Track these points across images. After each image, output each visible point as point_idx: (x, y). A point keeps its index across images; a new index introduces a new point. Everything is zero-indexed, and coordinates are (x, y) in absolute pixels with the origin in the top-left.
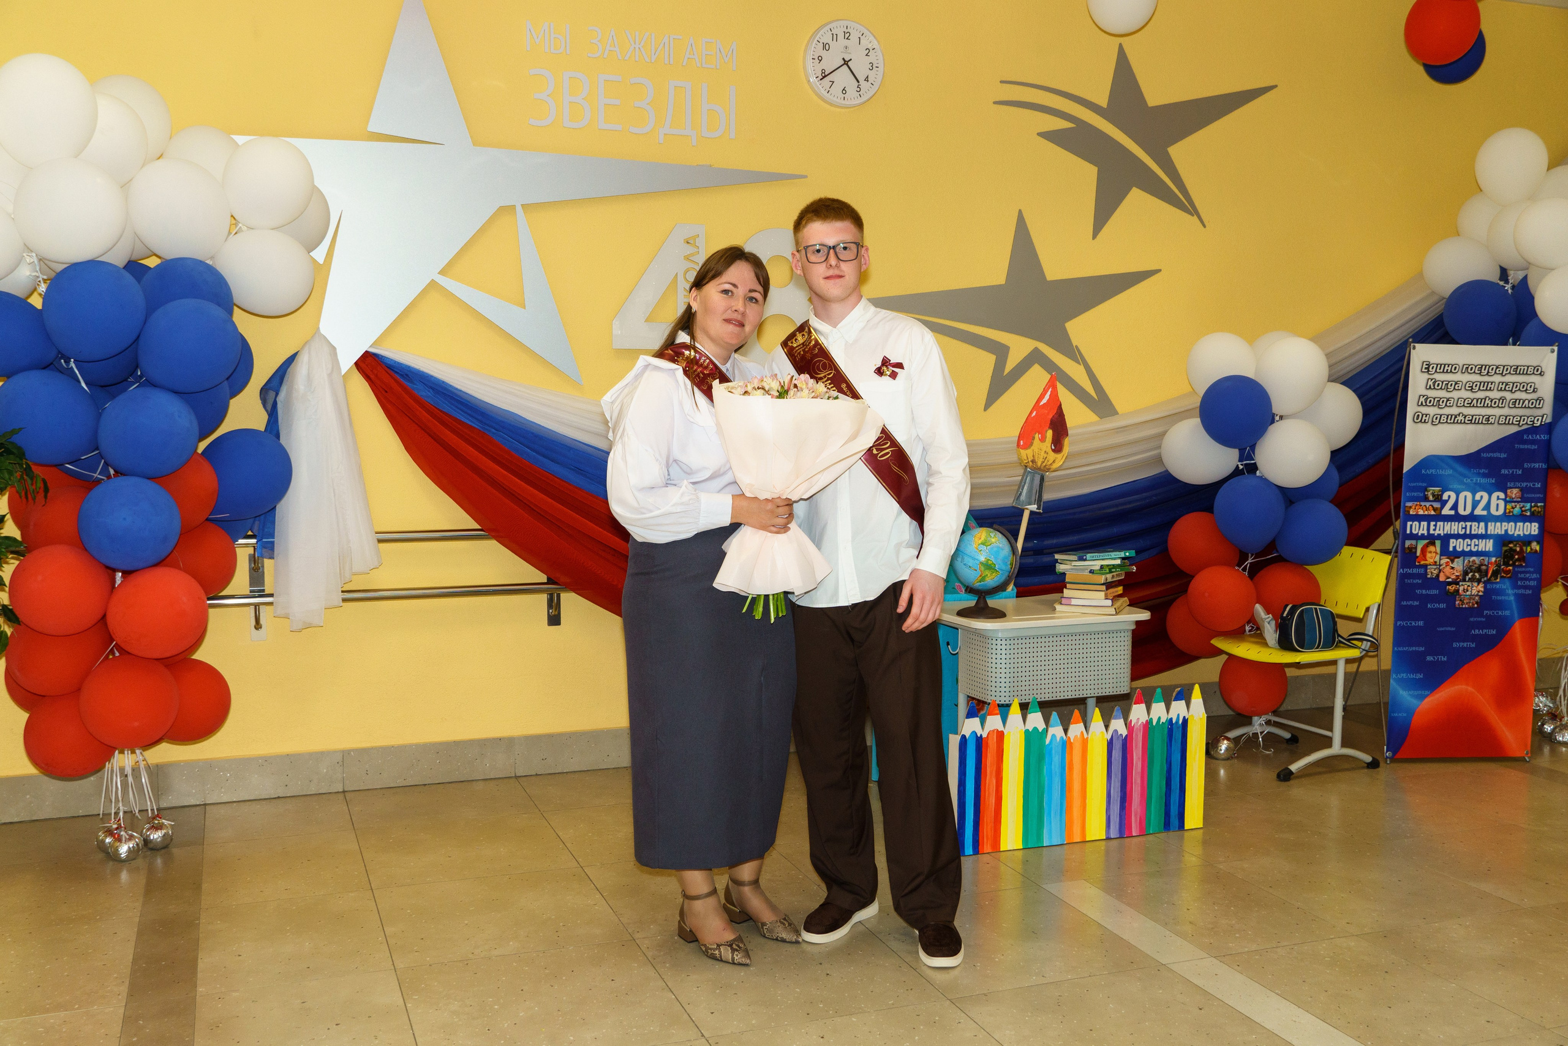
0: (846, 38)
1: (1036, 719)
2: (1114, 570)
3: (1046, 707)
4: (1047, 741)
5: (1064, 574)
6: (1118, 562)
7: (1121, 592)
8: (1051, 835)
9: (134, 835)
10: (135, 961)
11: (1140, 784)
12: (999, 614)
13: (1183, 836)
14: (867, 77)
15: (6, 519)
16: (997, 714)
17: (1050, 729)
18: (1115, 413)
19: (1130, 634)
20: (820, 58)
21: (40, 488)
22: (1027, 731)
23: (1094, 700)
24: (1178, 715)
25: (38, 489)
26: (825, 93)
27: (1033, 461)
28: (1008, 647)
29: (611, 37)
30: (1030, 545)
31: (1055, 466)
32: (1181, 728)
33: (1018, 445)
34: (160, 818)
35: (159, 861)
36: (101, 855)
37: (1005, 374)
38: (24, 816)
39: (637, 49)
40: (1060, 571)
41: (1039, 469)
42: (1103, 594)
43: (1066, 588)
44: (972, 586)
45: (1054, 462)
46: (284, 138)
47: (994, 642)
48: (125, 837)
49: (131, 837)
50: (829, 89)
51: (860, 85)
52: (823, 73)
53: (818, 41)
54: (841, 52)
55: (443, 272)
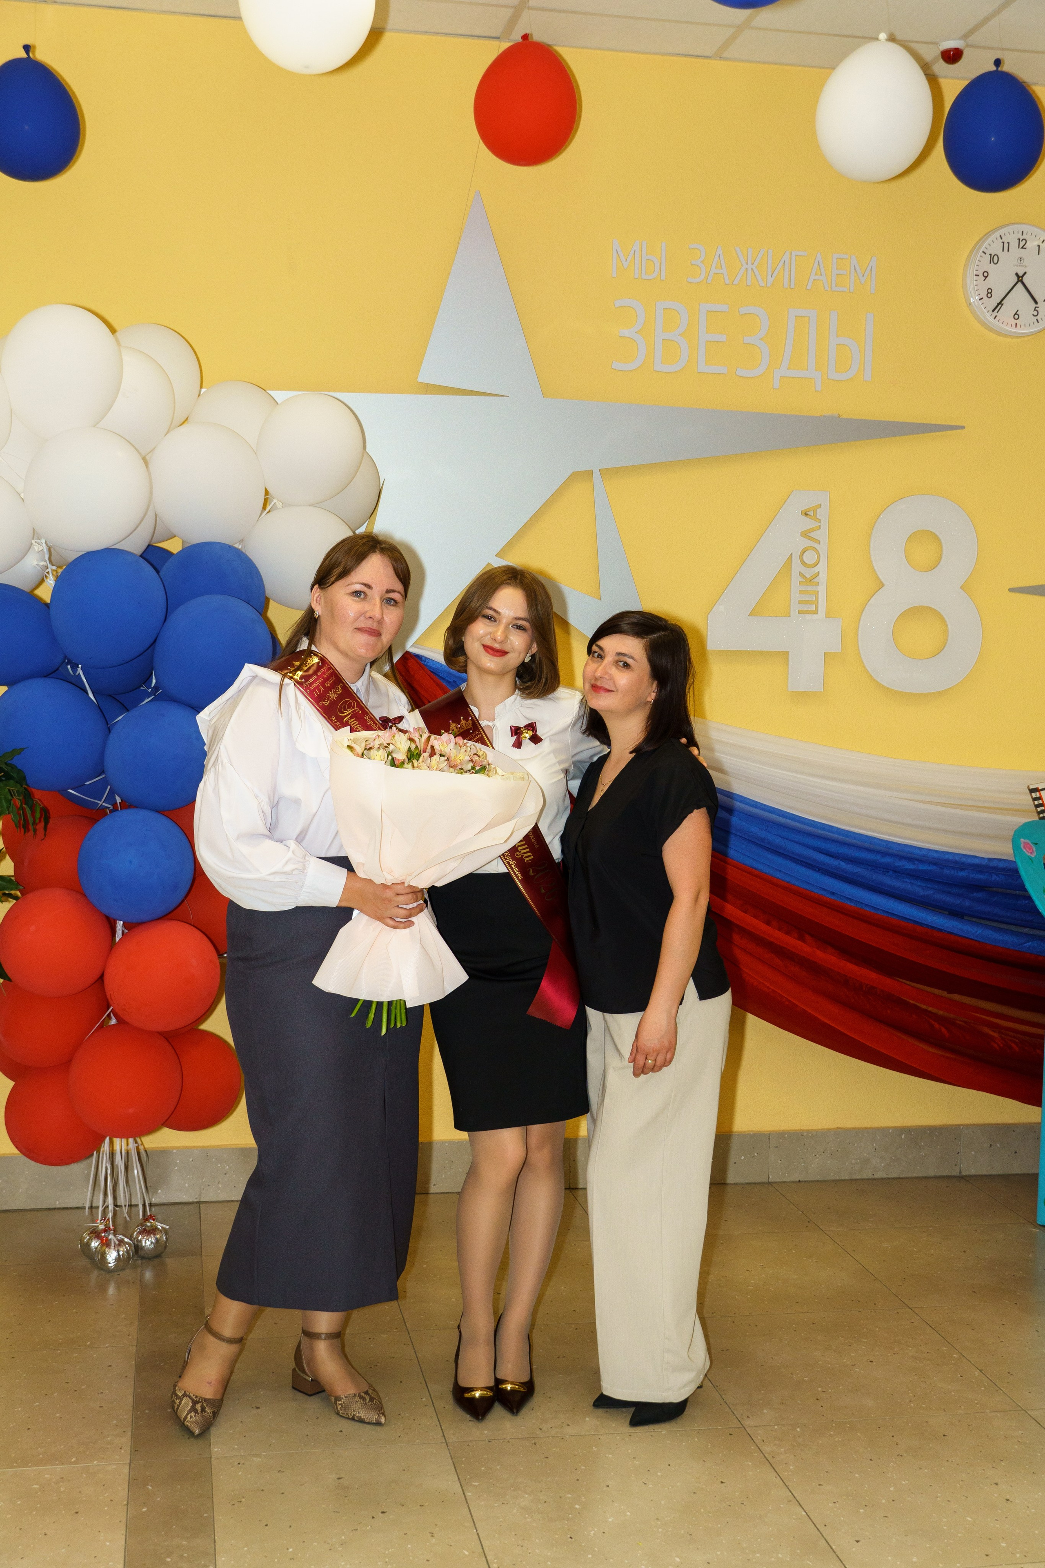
0: (1021, 246)
9: (124, 1240)
10: (136, 1404)
20: (986, 274)
21: (40, 819)
25: (38, 820)
26: (991, 319)
29: (717, 256)
34: (154, 1220)
35: (150, 1273)
36: (84, 1262)
39: (749, 271)
48: (114, 1242)
49: (121, 1242)
50: (997, 314)
51: (1038, 307)
52: (990, 293)
53: (983, 252)
54: (1015, 265)
55: (501, 554)
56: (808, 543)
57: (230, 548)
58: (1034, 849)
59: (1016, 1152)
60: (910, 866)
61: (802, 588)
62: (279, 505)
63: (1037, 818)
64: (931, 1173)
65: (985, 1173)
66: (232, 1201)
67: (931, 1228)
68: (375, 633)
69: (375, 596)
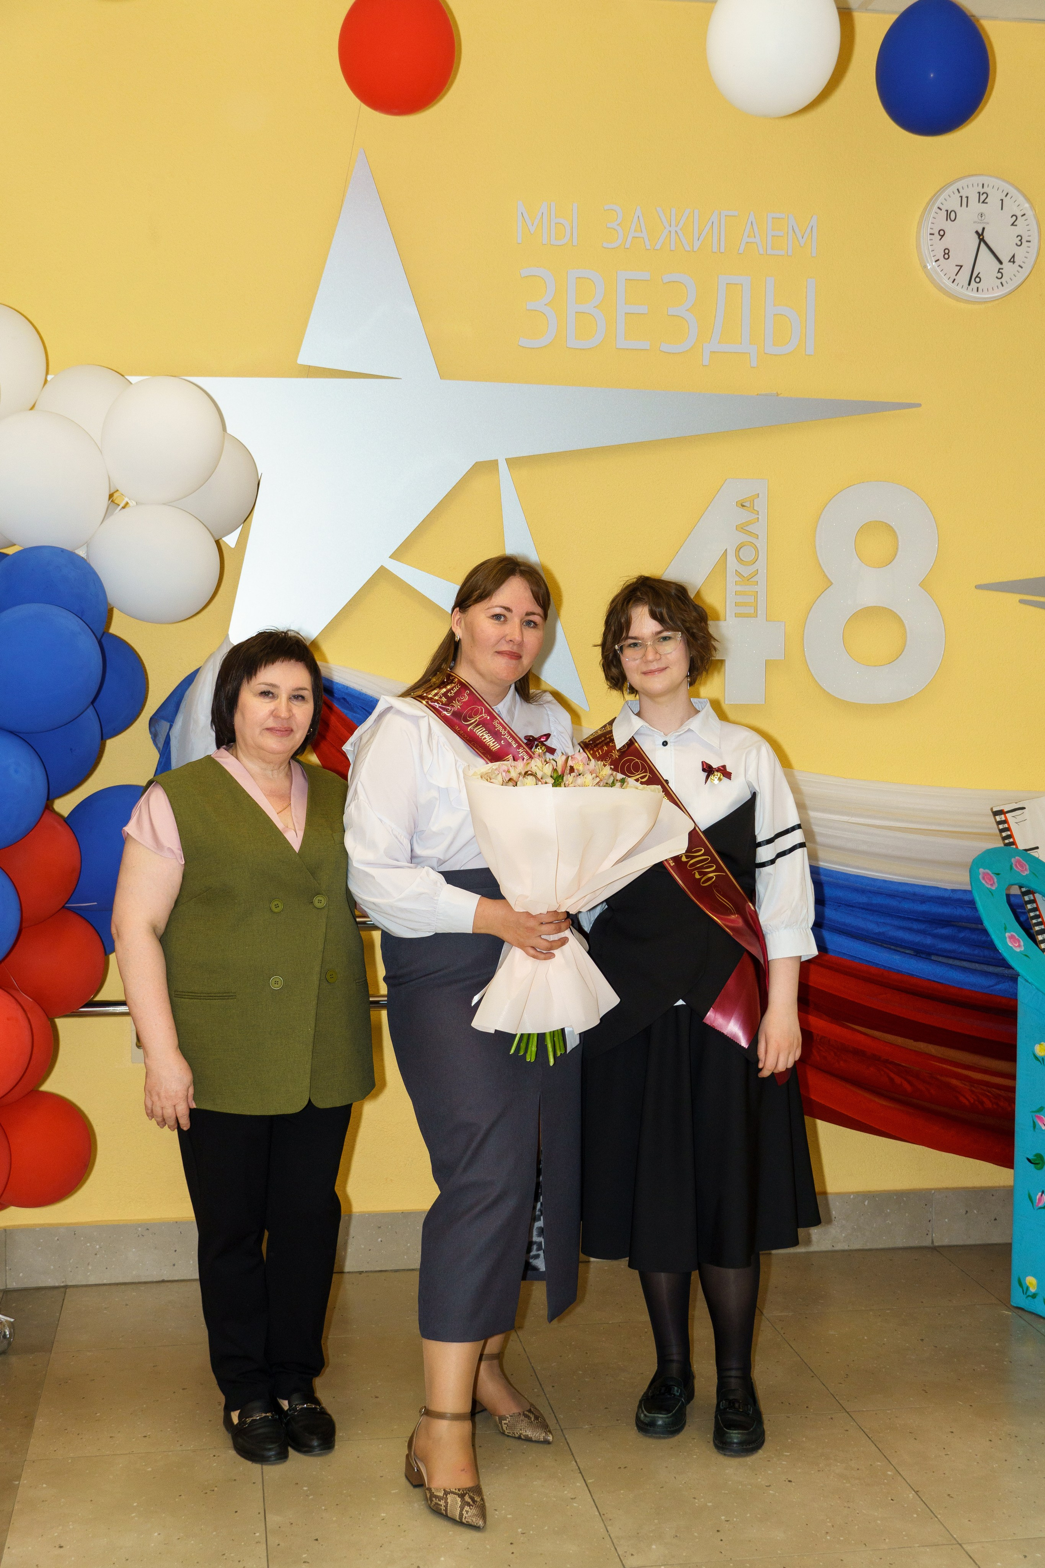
0: (981, 201)
14: (1013, 256)
20: (942, 233)
26: (949, 283)
29: (636, 218)
39: (673, 234)
50: (955, 277)
51: (1002, 269)
52: (947, 254)
53: (938, 208)
54: (974, 222)
55: (396, 555)
56: (745, 538)
57: (63, 551)
58: (996, 880)
59: (995, 1219)
60: (863, 899)
61: (739, 588)
62: (132, 503)
63: (1000, 844)
64: (900, 1243)
65: (961, 1243)
66: (104, 1285)
67: (888, 1311)
68: (517, 657)
69: (515, 621)
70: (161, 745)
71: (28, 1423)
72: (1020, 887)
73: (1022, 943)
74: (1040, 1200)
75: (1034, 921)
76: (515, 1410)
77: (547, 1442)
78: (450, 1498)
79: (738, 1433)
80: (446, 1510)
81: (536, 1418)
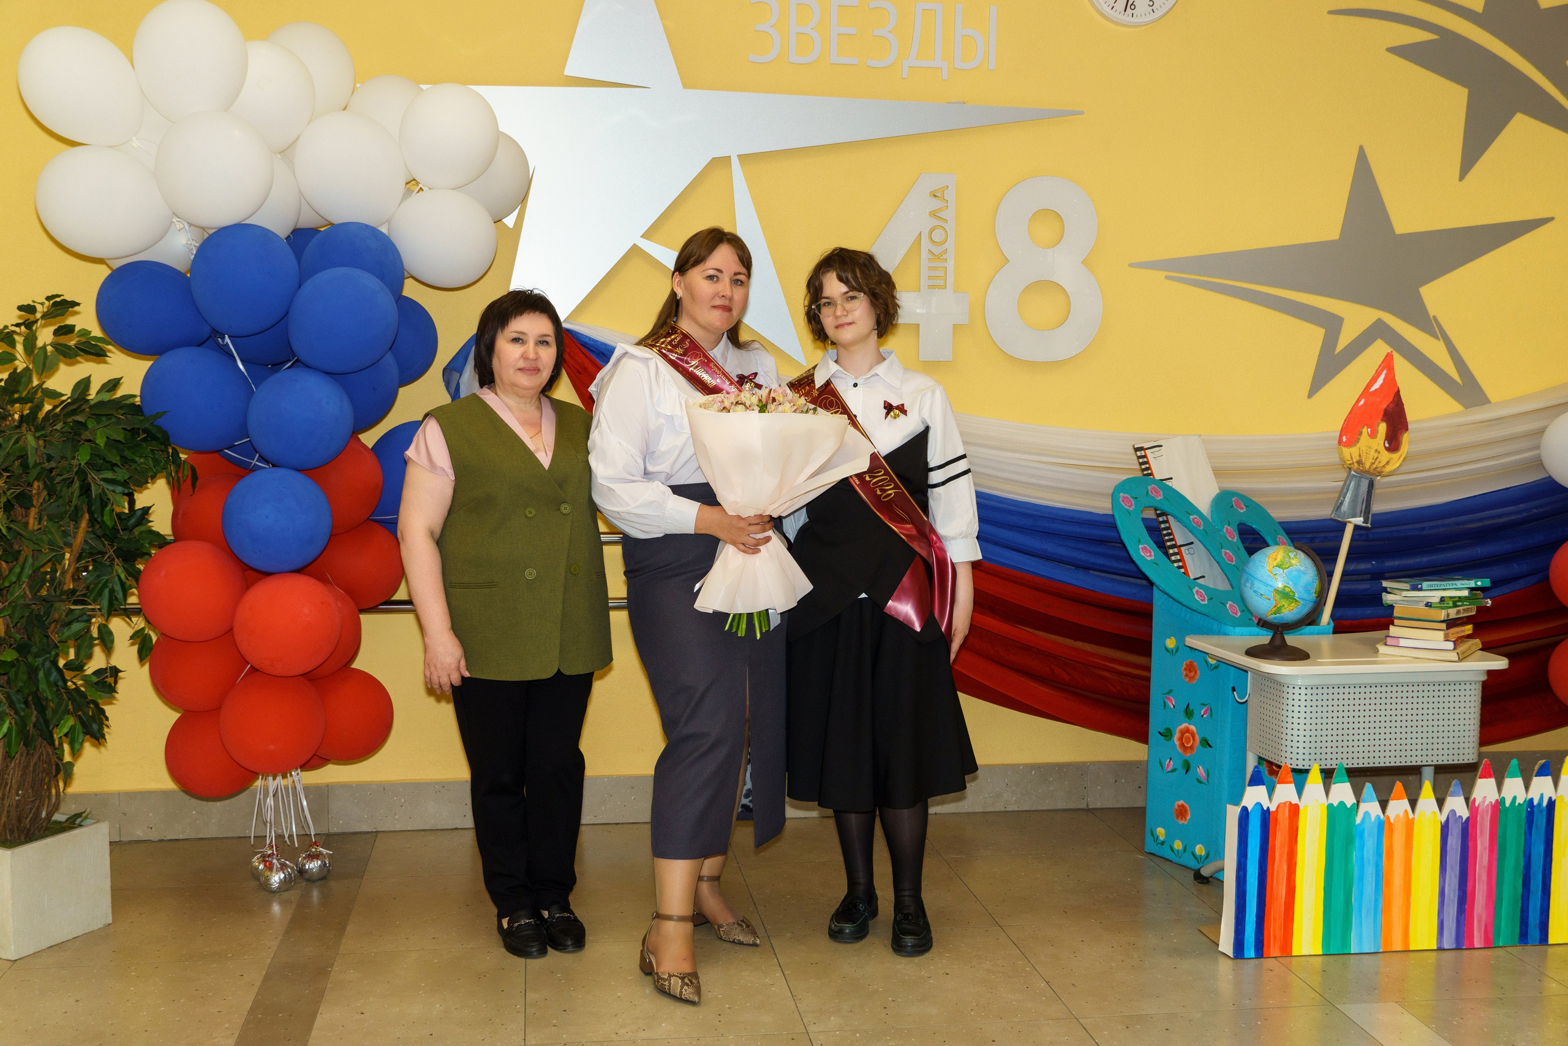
1: (1343, 792)
2: (1460, 603)
3: (1357, 775)
4: (1358, 820)
5: (1391, 607)
6: (1465, 593)
7: (1470, 632)
8: (1361, 939)
9: (286, 864)
10: (252, 1010)
11: (1485, 882)
12: (1299, 655)
13: (1546, 952)
15: (150, 512)
16: (1290, 782)
17: (1362, 805)
18: (1488, 402)
19: (1479, 687)
21: (187, 476)
22: (1330, 807)
23: (1432, 768)
24: (1542, 795)
25: (185, 478)
26: (1108, 10)
27: (1359, 462)
28: (1309, 697)
30: (1352, 567)
31: (1388, 469)
32: (1545, 813)
33: (1340, 442)
34: (318, 846)
35: (315, 894)
36: (253, 884)
37: (1337, 351)
38: (189, 834)
40: (1388, 602)
41: (1368, 472)
42: (1441, 634)
43: (1393, 624)
44: (1265, 619)
45: (1388, 463)
46: (468, 86)
47: (1291, 690)
48: (278, 866)
49: (284, 867)
50: (1113, 5)
55: (647, 235)
56: (936, 222)
57: (366, 227)
58: (1133, 503)
59: (1140, 787)
61: (931, 264)
62: (426, 189)
63: (1140, 474)
64: (1061, 805)
65: (1111, 806)
67: (1044, 855)
68: (728, 309)
69: (726, 279)
70: (452, 392)
71: (342, 928)
72: (1156, 510)
73: (1153, 554)
74: (1168, 765)
75: (1167, 538)
76: (731, 920)
77: (755, 945)
78: (673, 980)
79: (912, 939)
80: (669, 989)
81: (748, 926)
